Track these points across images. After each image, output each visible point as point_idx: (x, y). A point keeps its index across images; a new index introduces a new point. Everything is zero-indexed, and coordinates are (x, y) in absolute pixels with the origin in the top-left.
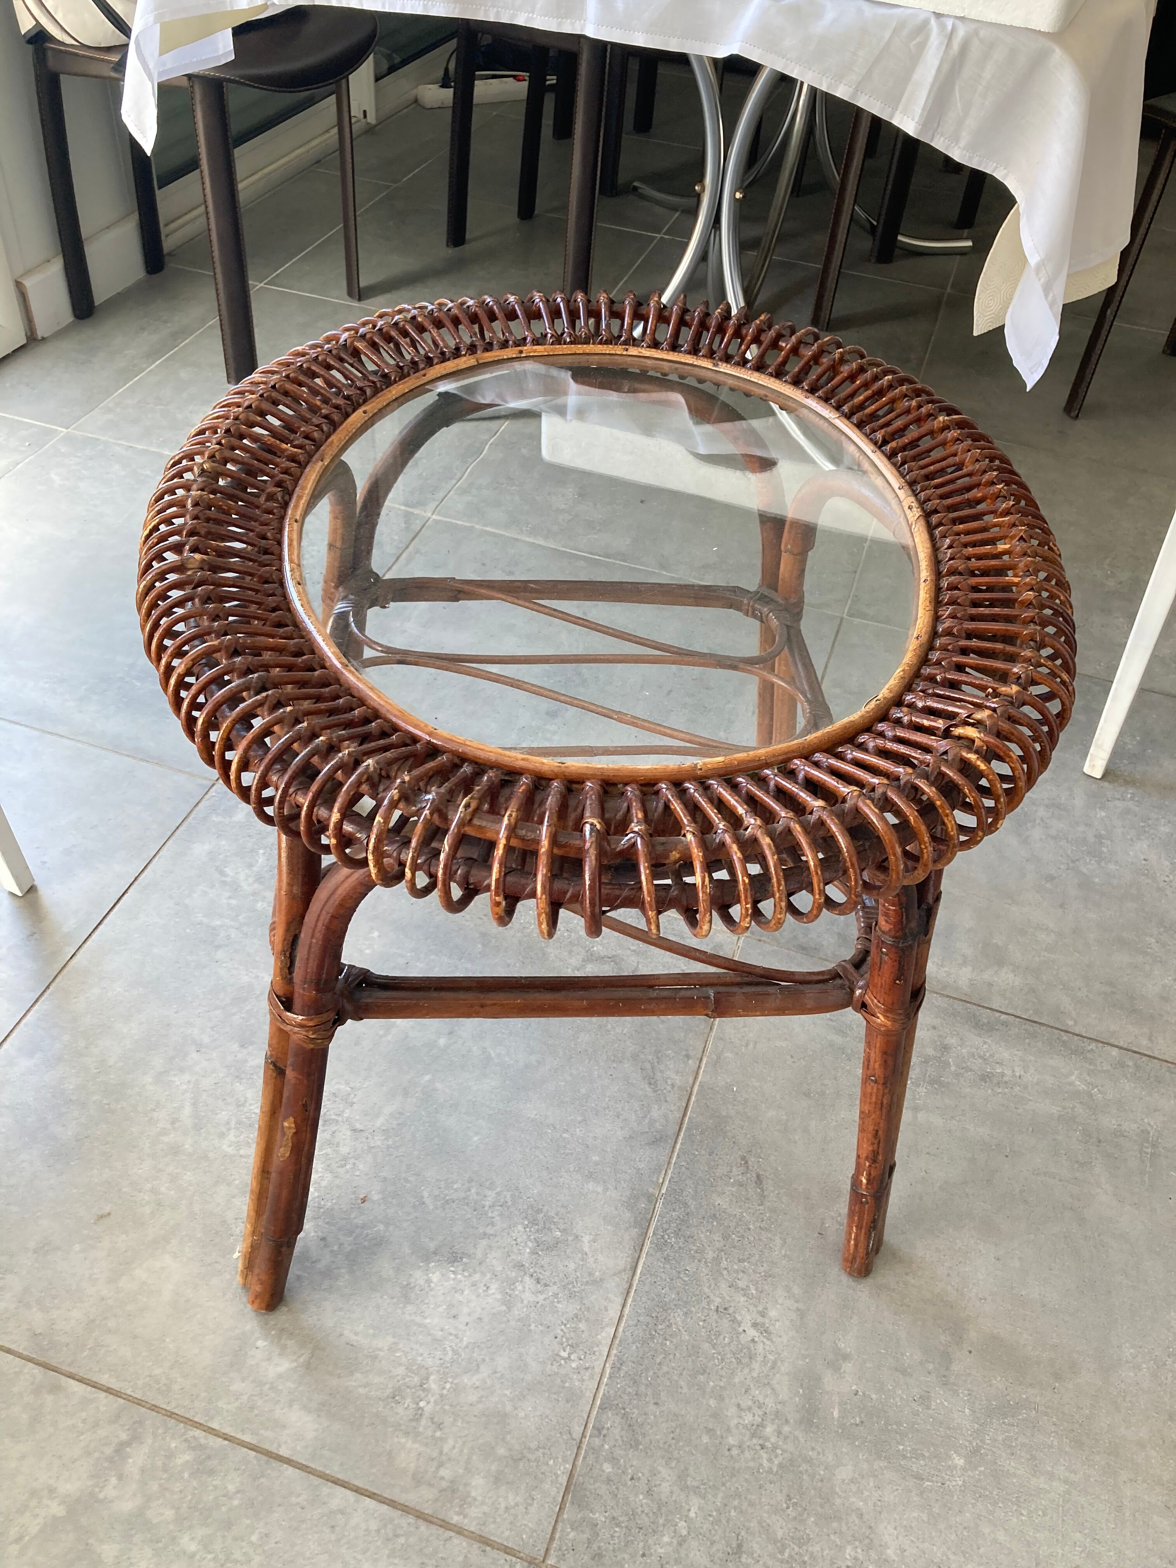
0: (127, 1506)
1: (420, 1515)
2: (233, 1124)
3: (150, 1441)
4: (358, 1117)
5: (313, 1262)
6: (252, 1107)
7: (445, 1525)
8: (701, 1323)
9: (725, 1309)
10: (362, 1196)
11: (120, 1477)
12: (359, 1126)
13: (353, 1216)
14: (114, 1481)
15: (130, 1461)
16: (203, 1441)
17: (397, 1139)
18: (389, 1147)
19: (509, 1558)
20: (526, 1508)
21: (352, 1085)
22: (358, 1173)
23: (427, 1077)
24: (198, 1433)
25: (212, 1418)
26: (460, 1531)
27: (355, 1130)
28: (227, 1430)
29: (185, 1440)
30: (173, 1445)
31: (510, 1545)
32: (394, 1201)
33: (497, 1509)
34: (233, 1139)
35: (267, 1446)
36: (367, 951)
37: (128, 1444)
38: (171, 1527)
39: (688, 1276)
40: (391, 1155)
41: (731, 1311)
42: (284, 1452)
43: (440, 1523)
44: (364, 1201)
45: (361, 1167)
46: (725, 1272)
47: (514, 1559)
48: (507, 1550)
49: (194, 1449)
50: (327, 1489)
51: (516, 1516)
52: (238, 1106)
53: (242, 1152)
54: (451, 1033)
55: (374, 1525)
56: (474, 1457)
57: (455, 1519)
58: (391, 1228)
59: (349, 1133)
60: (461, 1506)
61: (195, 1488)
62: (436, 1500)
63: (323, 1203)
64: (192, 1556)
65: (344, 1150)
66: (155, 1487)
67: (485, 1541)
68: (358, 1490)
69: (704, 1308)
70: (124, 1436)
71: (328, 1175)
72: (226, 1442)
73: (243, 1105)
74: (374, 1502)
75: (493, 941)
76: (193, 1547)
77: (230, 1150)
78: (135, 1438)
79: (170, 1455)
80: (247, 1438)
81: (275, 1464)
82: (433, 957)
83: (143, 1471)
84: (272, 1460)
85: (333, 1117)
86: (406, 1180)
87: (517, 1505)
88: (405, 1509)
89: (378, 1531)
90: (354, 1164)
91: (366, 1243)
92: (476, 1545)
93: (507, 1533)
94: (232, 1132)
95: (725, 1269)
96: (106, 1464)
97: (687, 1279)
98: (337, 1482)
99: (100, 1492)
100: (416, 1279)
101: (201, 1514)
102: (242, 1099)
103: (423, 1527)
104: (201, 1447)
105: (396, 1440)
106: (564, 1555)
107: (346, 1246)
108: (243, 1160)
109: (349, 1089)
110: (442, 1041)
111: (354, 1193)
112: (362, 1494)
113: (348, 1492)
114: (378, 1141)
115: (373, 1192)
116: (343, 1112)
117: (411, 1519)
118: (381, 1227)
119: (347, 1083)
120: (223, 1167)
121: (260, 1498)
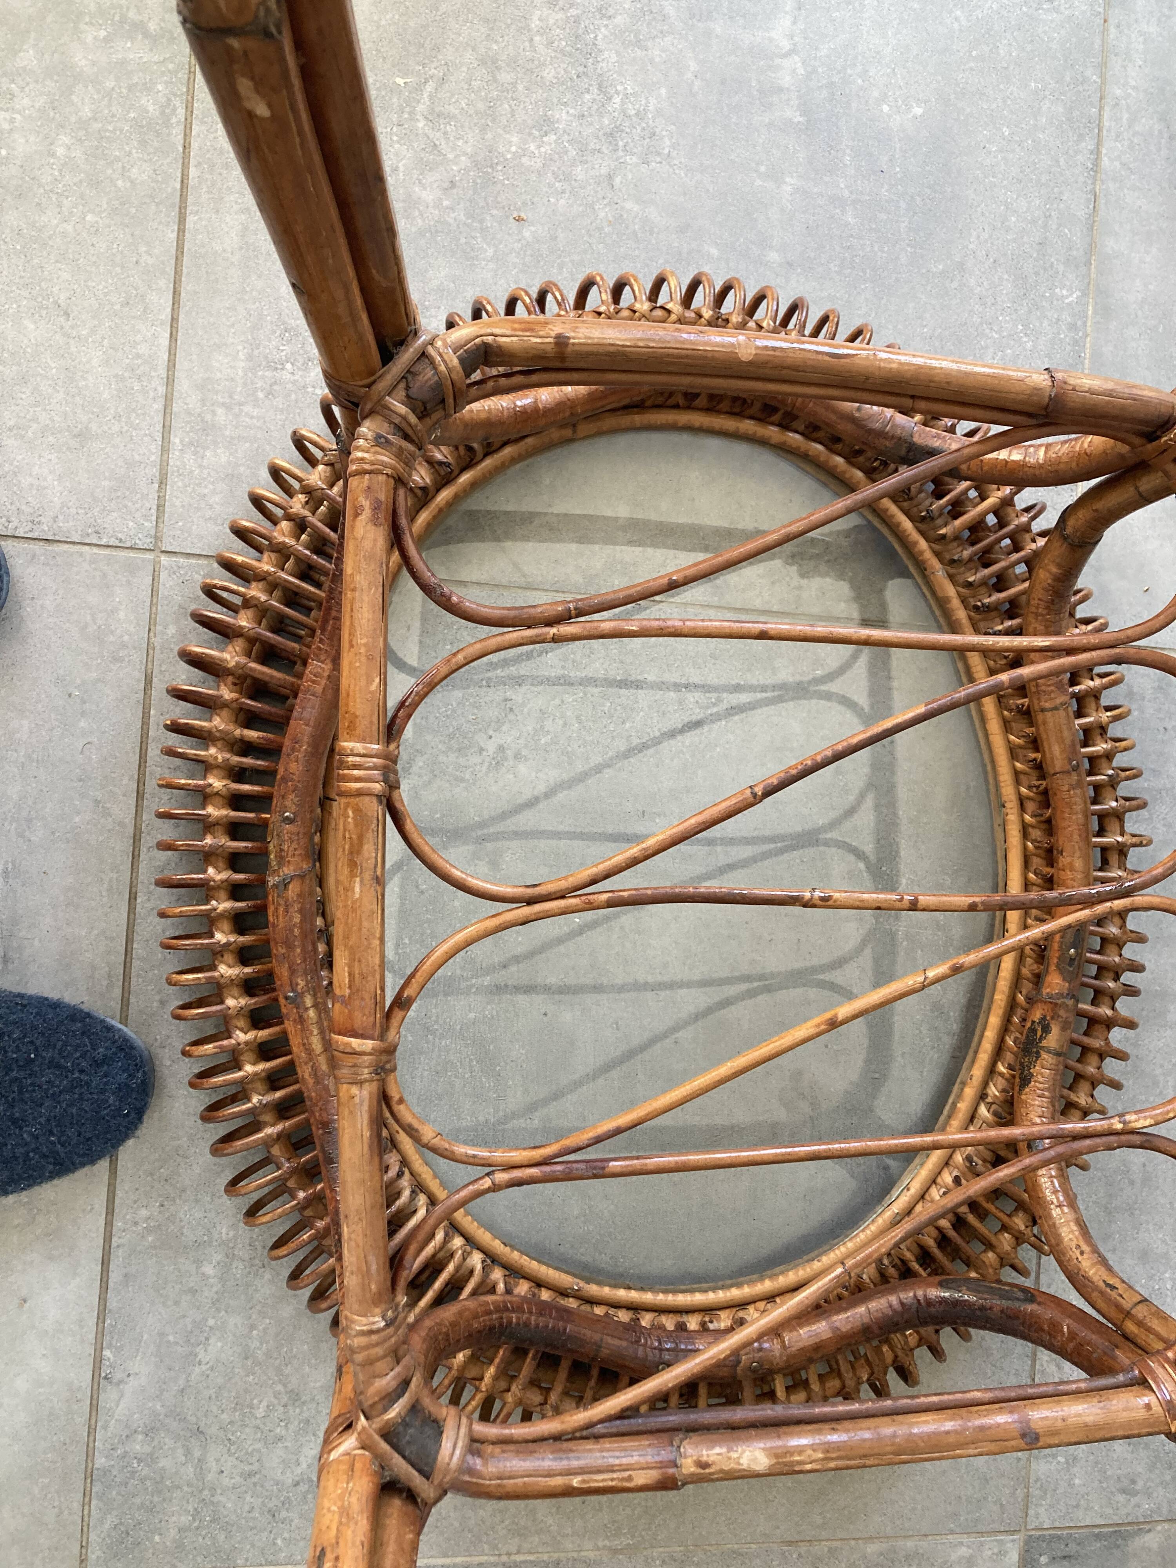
0: (80, 59)
1: (168, 399)
2: (573, 12)
3: (156, 58)
4: (630, 176)
5: (420, 182)
6: (603, 30)
7: (166, 430)
9: (511, 710)
10: (523, 215)
11: (107, 40)
12: (618, 180)
13: (494, 212)
14: (103, 34)
15: (129, 45)
16: (174, 120)
17: (614, 237)
18: (600, 229)
19: (154, 512)
20: (210, 518)
21: (674, 154)
22: (552, 200)
23: (714, 252)
24: (181, 112)
25: (203, 123)
26: (165, 449)
27: (610, 177)
28: (195, 145)
29: (169, 100)
30: (160, 87)
31: (167, 509)
32: (527, 259)
33: (199, 485)
34: (551, 21)
35: (190, 200)
36: (886, 108)
37: (146, 34)
38: (73, 119)
40: (590, 236)
41: (511, 717)
42: (191, 220)
43: (167, 424)
44: (518, 219)
45: (562, 202)
46: (557, 701)
47: (154, 518)
48: (160, 508)
49: (163, 113)
50: (165, 284)
51: (198, 509)
52: (600, 10)
53: (537, 39)
54: (790, 264)
55: (143, 349)
56: (247, 445)
57: (176, 440)
58: (491, 266)
59: (604, 171)
60: (191, 443)
61: (121, 130)
62: (189, 414)
63: (500, 168)
64: (53, 155)
65: (579, 171)
66: (109, 84)
67: (162, 483)
68: (174, 320)
70: (152, 26)
71: (538, 163)
72: (181, 149)
73: (603, 16)
74: (167, 343)
75: (955, 284)
76: (60, 151)
77: (535, 23)
78: (154, 40)
79: (148, 88)
80: (193, 172)
81: (175, 213)
82: (903, 205)
83: (123, 62)
84: (177, 209)
85: (621, 143)
86: (561, 267)
87: (211, 507)
88: (170, 381)
89: (138, 356)
90: (563, 192)
91: (463, 241)
92: (155, 471)
93: (178, 503)
94: (561, 15)
95: (563, 701)
96: (117, 18)
98: (176, 293)
99: (86, 24)
100: (436, 317)
101: (97, 148)
102: (611, 12)
103: (159, 405)
104: (167, 124)
105: (240, 348)
106: (174, 573)
107: (452, 215)
108: (527, 44)
109: (666, 151)
110: (773, 256)
111: (524, 204)
112: (171, 326)
113: (169, 310)
114: (604, 213)
115: (533, 229)
116: (633, 154)
117: (162, 390)
118: (490, 252)
119: (673, 146)
120: (509, 21)
121: (133, 210)
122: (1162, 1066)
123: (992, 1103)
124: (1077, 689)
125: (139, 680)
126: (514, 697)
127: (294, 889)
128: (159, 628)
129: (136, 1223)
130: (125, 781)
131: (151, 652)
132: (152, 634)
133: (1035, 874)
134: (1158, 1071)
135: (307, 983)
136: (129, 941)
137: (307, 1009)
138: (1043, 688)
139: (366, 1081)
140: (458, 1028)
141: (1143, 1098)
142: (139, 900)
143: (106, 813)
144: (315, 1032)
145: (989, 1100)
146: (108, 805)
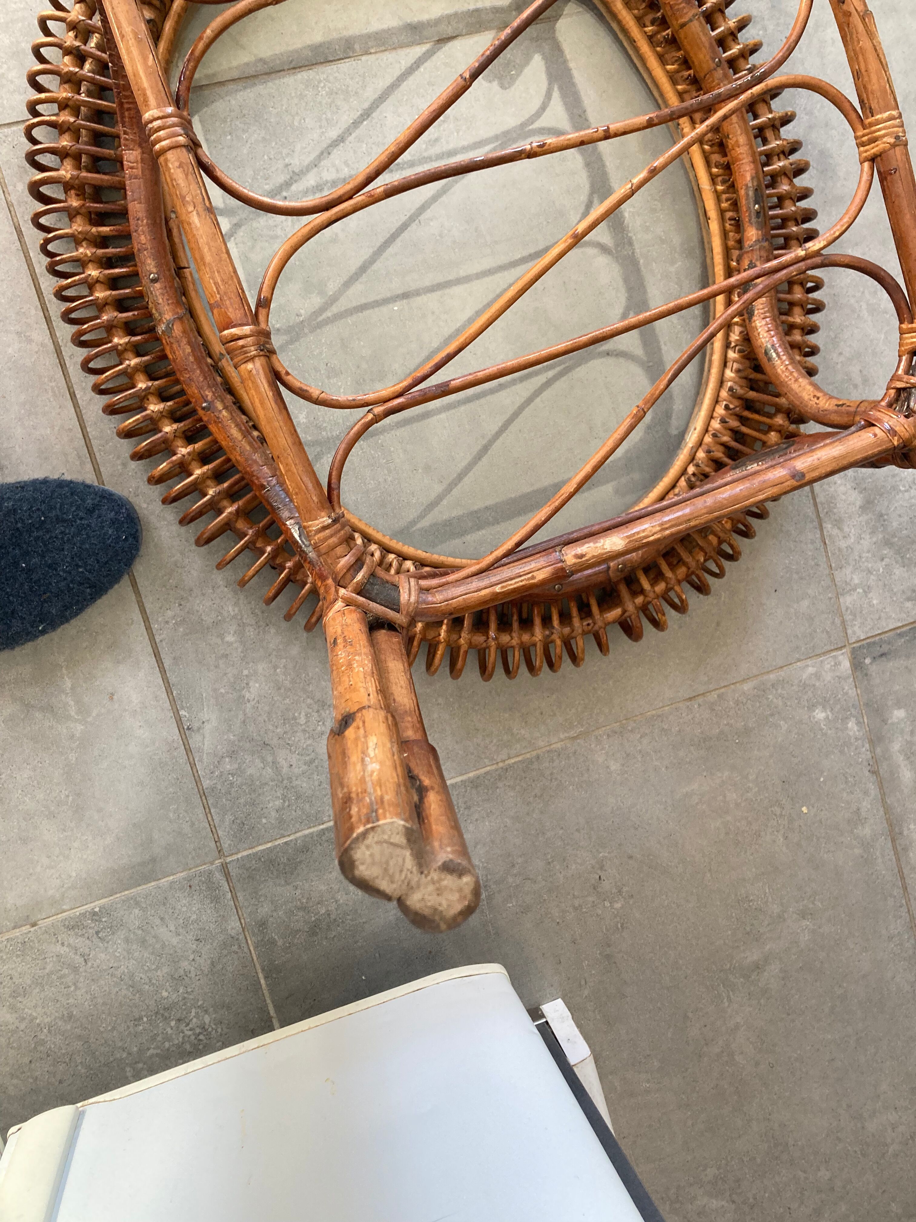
8: (266, 157)
20: (14, 91)
39: (300, 123)
56: (20, 25)
69: (281, 153)
97: (296, 124)
106: (4, 142)
122: (854, 296)
123: (735, 346)
124: (704, 8)
125: (11, 233)
126: (292, 162)
127: (177, 329)
128: (10, 188)
129: (167, 622)
130: (33, 312)
131: (12, 209)
132: (7, 195)
133: (717, 167)
134: (852, 301)
135: (214, 394)
136: (83, 428)
137: (220, 411)
138: (676, 7)
139: (255, 356)
140: (341, 421)
141: (847, 323)
142: (78, 396)
143: (29, 340)
144: (233, 426)
145: (733, 344)
146: (28, 334)
